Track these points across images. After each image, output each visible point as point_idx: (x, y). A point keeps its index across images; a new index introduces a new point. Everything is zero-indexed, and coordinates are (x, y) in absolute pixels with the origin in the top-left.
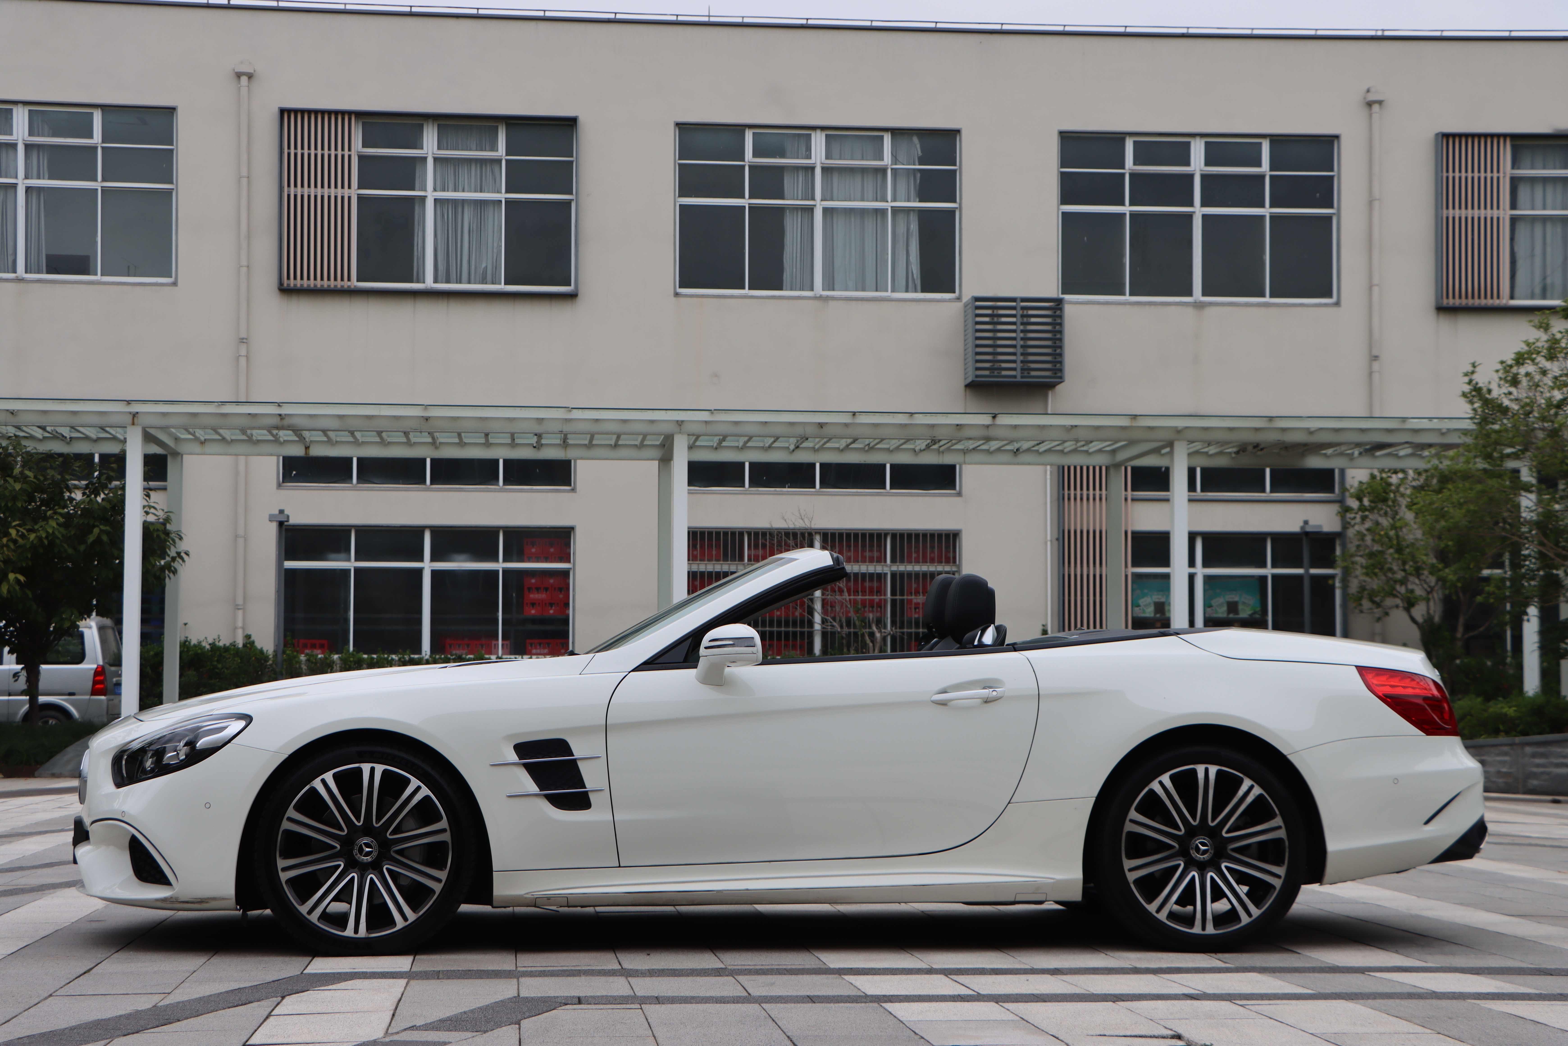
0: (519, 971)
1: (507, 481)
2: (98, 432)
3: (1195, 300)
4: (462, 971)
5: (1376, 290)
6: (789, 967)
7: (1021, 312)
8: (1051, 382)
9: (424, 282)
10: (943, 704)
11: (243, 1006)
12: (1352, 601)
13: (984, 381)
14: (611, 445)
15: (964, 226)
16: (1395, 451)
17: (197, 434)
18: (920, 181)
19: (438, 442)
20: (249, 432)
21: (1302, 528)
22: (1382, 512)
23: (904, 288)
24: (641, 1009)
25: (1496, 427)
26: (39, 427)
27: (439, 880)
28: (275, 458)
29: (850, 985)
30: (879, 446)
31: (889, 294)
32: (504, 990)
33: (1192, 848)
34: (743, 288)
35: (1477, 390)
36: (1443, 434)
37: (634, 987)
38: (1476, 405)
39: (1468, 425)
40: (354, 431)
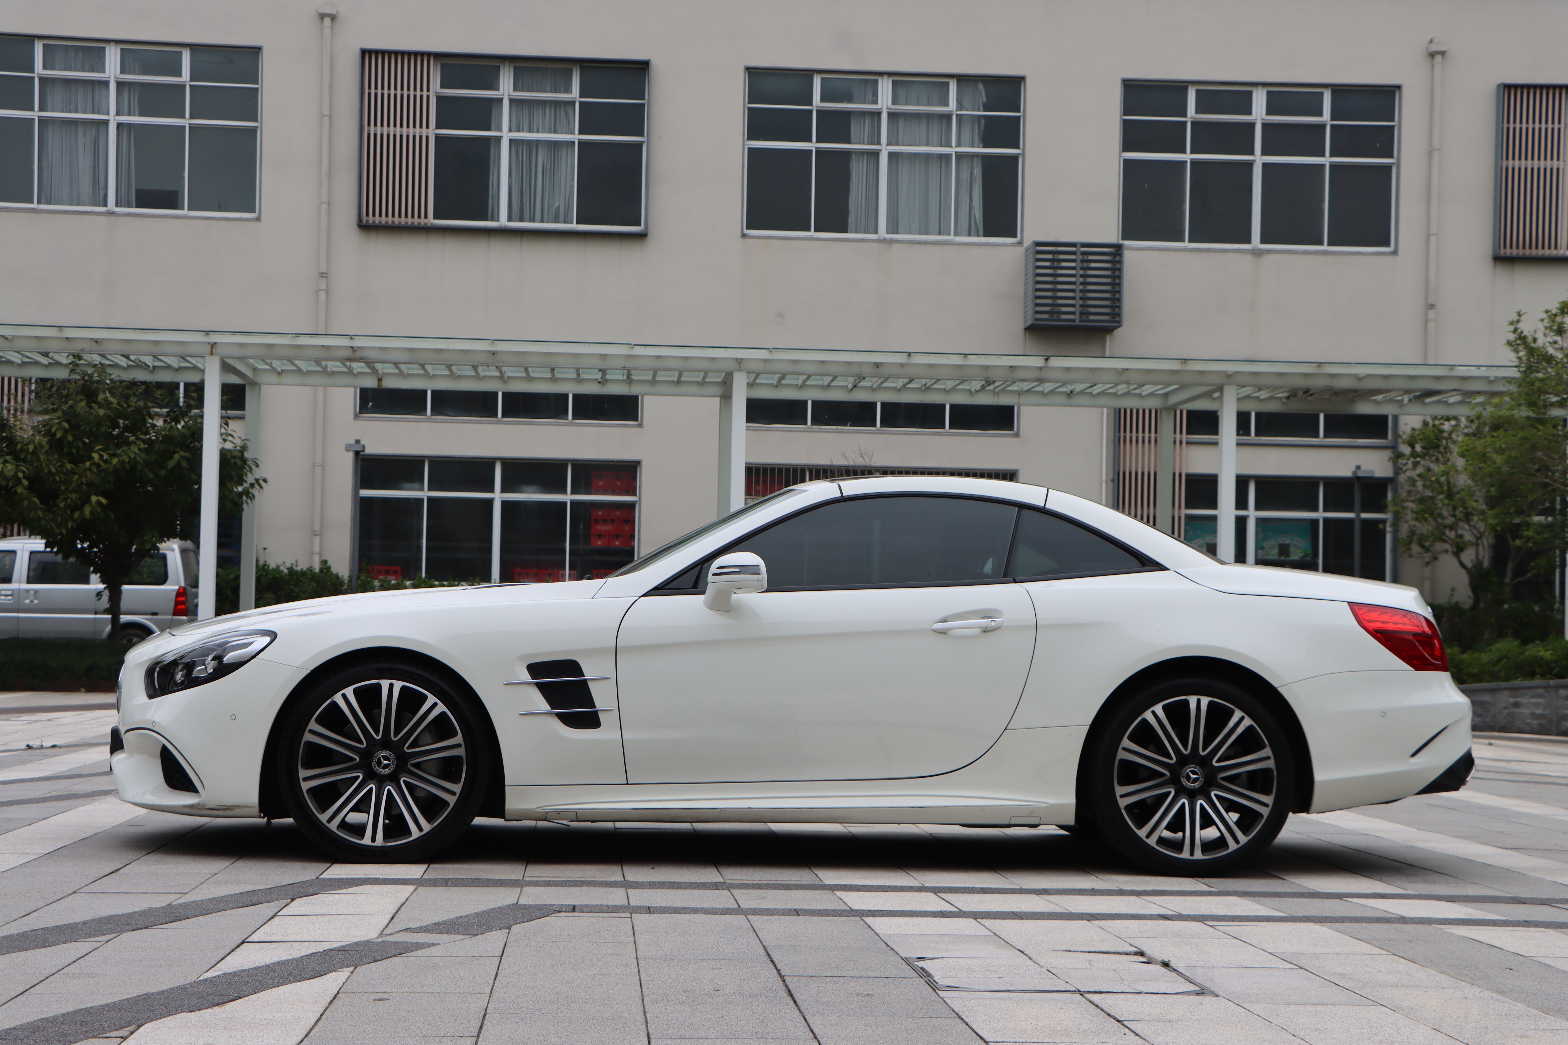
0: (525, 881)
1: (576, 416)
2: (179, 362)
3: (1254, 248)
4: (471, 879)
5: (1433, 239)
6: (786, 882)
7: (1081, 257)
8: (1109, 326)
9: (498, 221)
10: (943, 632)
11: (253, 907)
12: (1402, 546)
13: (1040, 324)
14: (674, 381)
15: (1026, 172)
16: (1445, 398)
17: (274, 365)
18: (984, 127)
19: (506, 376)
20: (324, 363)
21: (1354, 473)
22: (1433, 458)
23: (966, 233)
24: (631, 917)
25: (1540, 375)
26: (123, 355)
27: (453, 793)
28: (352, 390)
29: (840, 900)
30: (935, 386)
31: (951, 238)
32: (505, 897)
33: (1183, 777)
34: (809, 230)
35: (1522, 338)
36: (1491, 382)
37: (630, 898)
38: (1521, 354)
39: (1514, 373)
40: (424, 364)
